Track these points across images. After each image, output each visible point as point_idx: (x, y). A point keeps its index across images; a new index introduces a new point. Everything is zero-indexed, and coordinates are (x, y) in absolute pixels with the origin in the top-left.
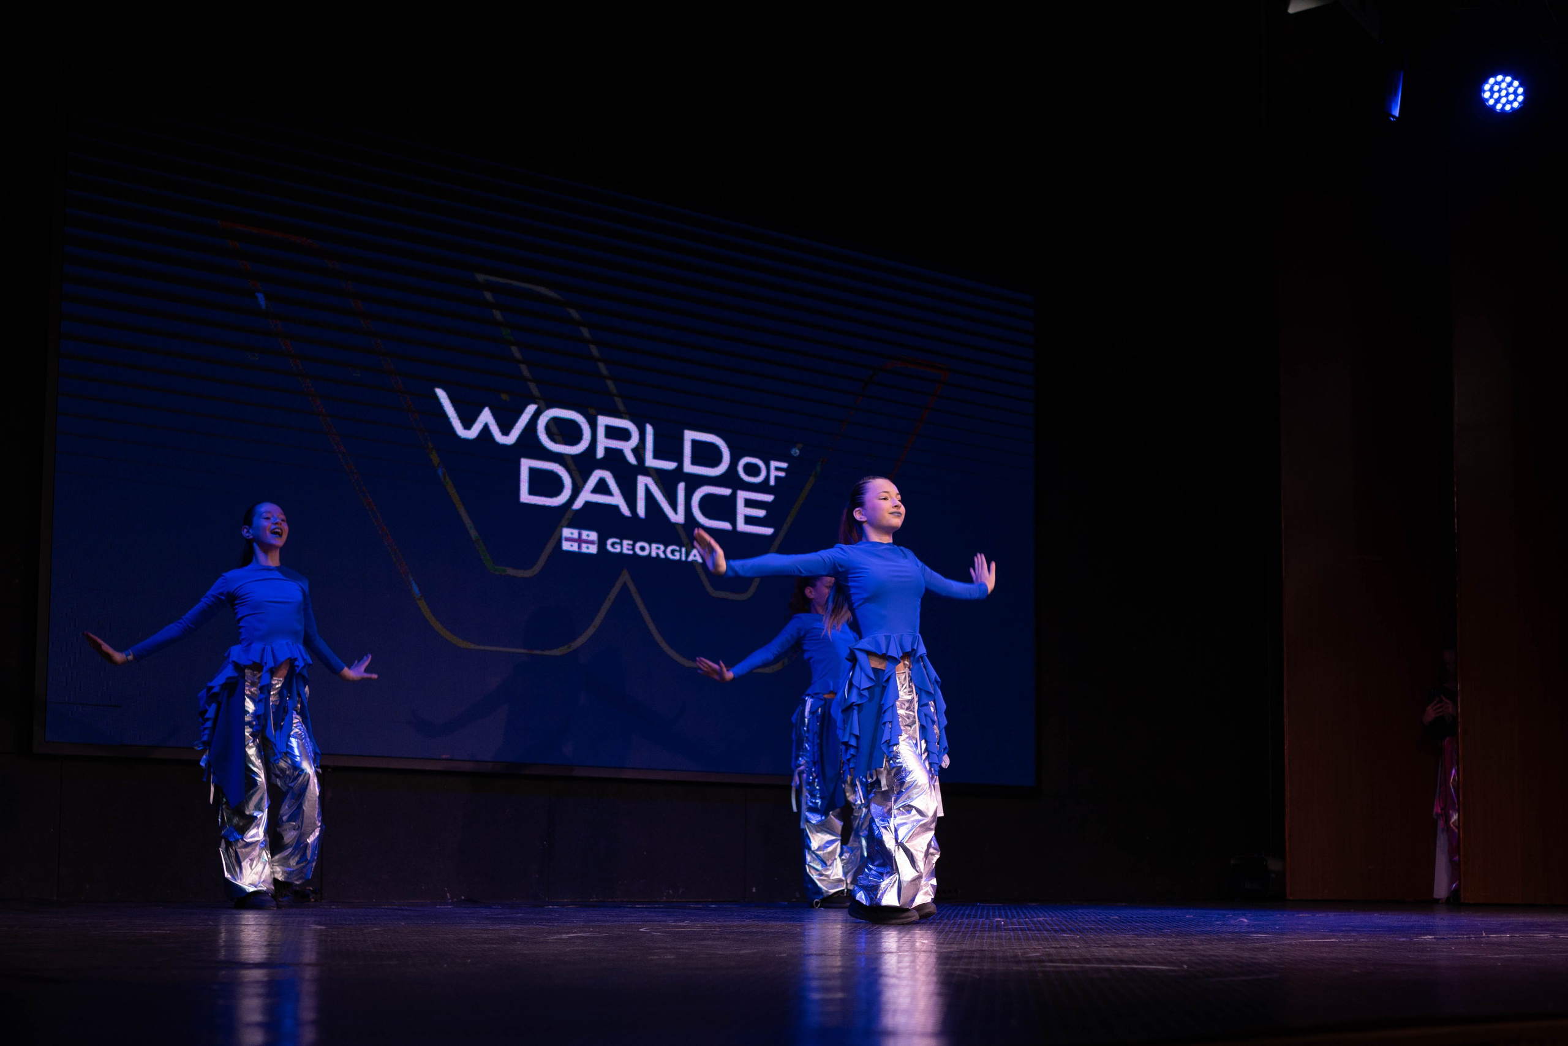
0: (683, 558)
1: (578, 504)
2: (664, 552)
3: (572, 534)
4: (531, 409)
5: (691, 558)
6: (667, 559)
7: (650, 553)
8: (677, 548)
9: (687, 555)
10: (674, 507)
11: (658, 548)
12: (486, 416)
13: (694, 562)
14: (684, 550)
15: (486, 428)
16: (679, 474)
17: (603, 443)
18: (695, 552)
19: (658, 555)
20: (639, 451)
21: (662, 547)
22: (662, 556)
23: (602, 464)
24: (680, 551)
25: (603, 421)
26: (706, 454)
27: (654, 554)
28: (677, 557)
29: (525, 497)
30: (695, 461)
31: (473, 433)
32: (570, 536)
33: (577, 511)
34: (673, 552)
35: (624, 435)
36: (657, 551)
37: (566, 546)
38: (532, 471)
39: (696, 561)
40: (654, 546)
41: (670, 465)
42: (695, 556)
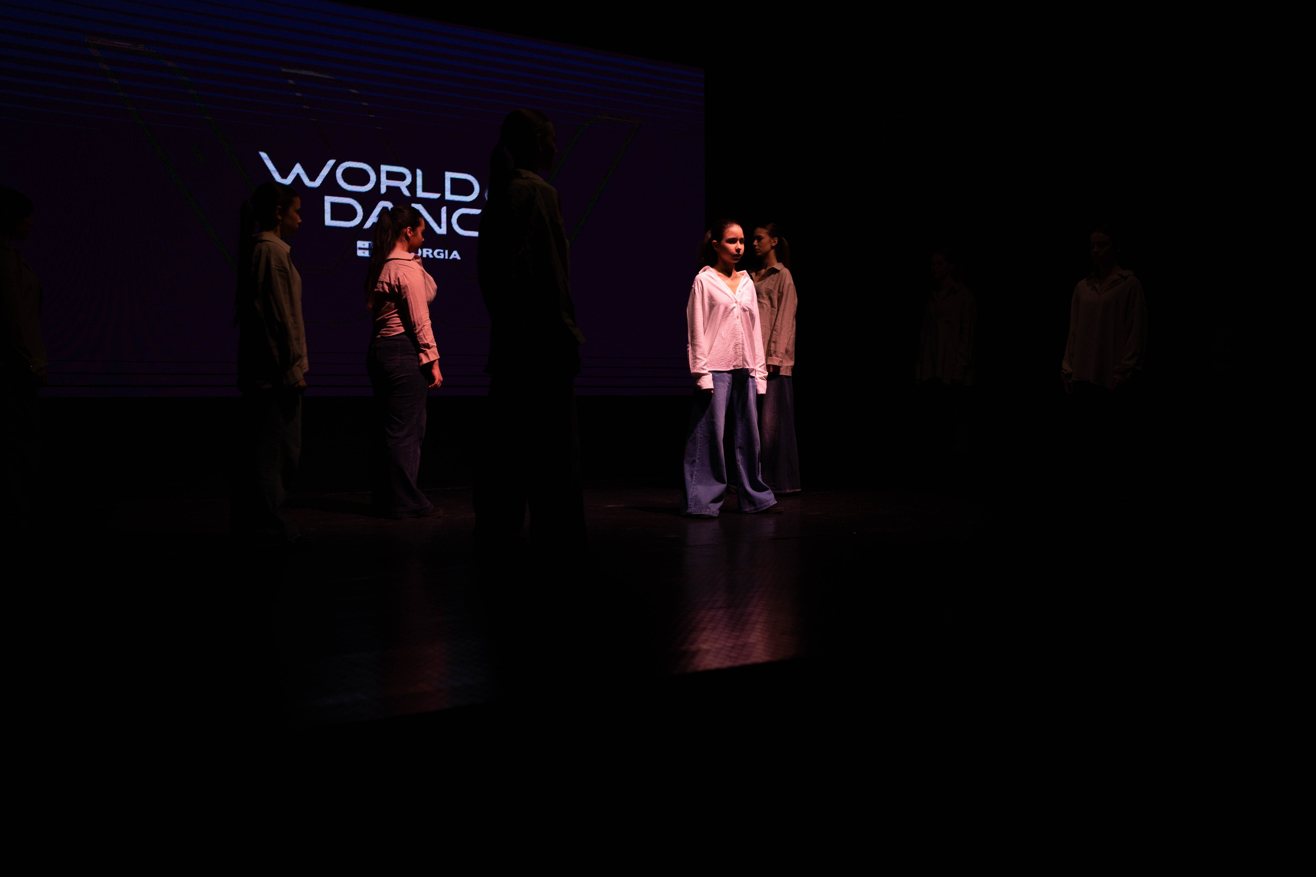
0: (447, 257)
1: (368, 225)
2: (432, 254)
3: (364, 245)
4: (331, 163)
5: (451, 258)
6: (434, 257)
7: (422, 254)
8: (442, 251)
9: (450, 255)
10: (439, 225)
11: (427, 251)
12: (298, 169)
13: (455, 259)
14: (447, 252)
15: (298, 176)
16: (442, 201)
17: (385, 183)
18: (455, 253)
19: (427, 255)
20: (412, 187)
21: (431, 251)
22: (431, 256)
23: (385, 197)
24: (444, 253)
25: (384, 168)
26: (461, 187)
27: (425, 256)
28: (442, 256)
29: (328, 221)
30: (453, 193)
31: (288, 181)
32: (363, 247)
33: (367, 229)
34: (439, 254)
35: (402, 177)
36: (428, 253)
37: (360, 253)
38: (333, 205)
39: (456, 259)
40: (425, 250)
41: (436, 196)
42: (455, 255)
